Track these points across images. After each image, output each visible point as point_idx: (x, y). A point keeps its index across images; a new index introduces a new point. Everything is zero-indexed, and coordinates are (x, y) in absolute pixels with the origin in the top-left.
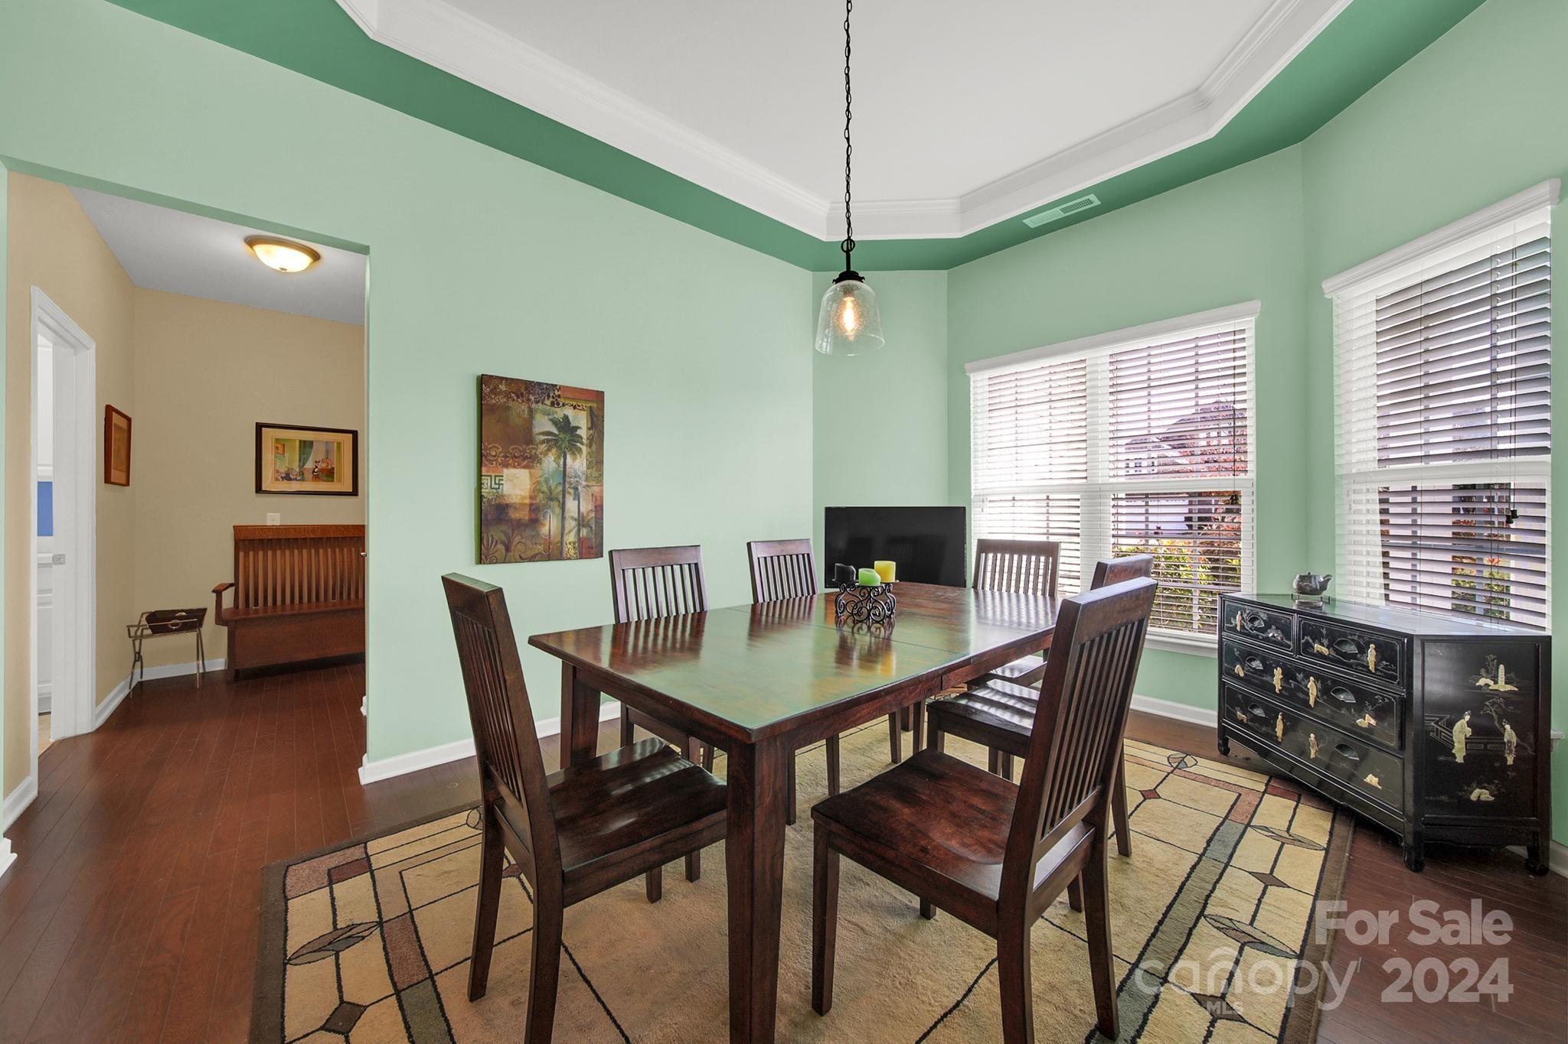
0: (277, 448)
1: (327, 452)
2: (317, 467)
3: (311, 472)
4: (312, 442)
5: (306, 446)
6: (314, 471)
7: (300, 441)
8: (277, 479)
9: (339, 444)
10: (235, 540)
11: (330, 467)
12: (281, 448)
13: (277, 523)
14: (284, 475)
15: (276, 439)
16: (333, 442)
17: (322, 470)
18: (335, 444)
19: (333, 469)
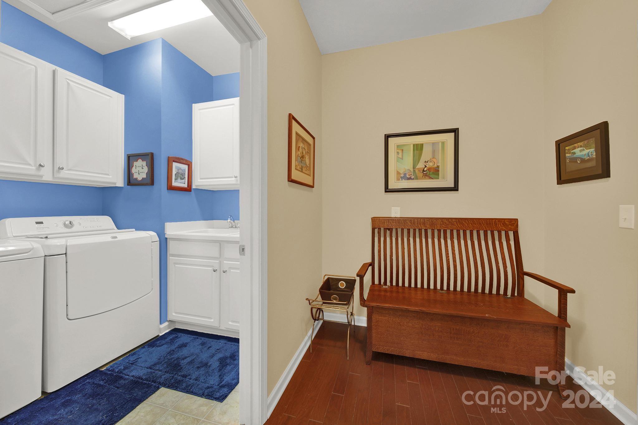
0: (398, 152)
1: (434, 152)
2: (426, 167)
3: (422, 171)
4: (422, 145)
5: (419, 148)
6: (424, 171)
7: (414, 145)
8: (398, 180)
9: (443, 143)
10: (372, 228)
11: (436, 166)
12: (400, 154)
13: (398, 215)
14: (402, 175)
15: (398, 146)
16: (438, 143)
17: (429, 169)
18: (440, 144)
19: (438, 167)
